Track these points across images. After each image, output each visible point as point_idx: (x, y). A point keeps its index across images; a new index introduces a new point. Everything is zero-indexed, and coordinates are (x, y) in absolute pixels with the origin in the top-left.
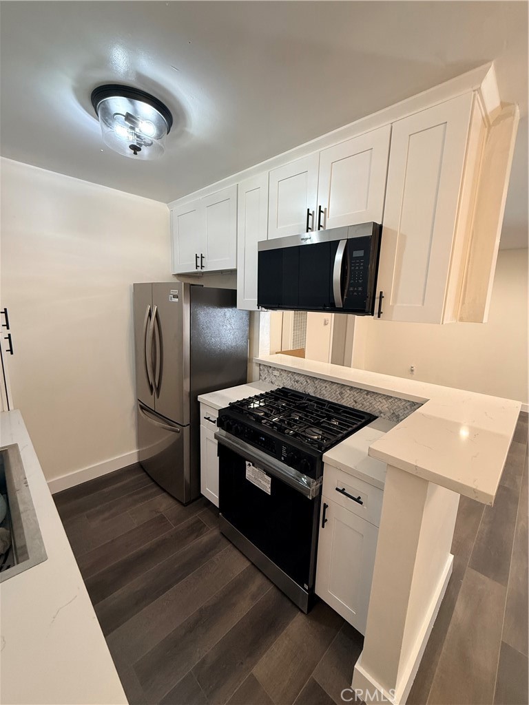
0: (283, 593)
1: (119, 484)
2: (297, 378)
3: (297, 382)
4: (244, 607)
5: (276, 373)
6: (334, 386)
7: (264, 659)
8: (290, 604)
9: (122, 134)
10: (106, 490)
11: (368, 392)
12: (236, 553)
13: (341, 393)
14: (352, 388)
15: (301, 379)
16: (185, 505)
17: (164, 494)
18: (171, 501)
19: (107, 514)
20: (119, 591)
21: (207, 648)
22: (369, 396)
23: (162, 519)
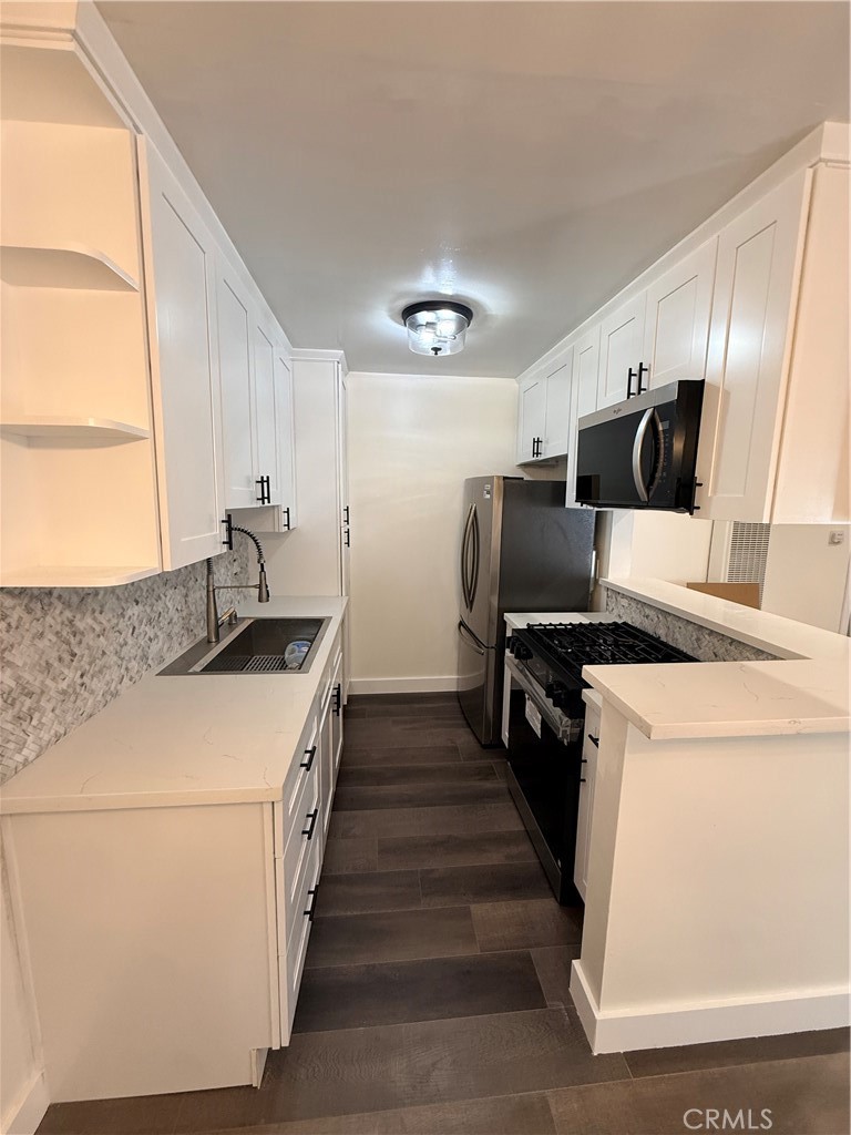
0: (545, 873)
1: (430, 705)
2: (647, 611)
3: (647, 617)
4: (494, 858)
5: (624, 602)
6: (690, 628)
7: (487, 906)
8: (547, 886)
9: (425, 339)
10: (417, 706)
11: (733, 641)
12: (515, 813)
13: (698, 639)
14: (712, 632)
15: (652, 613)
16: (484, 747)
17: (469, 730)
18: (472, 738)
19: (408, 726)
20: (392, 787)
21: (440, 864)
22: (733, 647)
23: (455, 749)
